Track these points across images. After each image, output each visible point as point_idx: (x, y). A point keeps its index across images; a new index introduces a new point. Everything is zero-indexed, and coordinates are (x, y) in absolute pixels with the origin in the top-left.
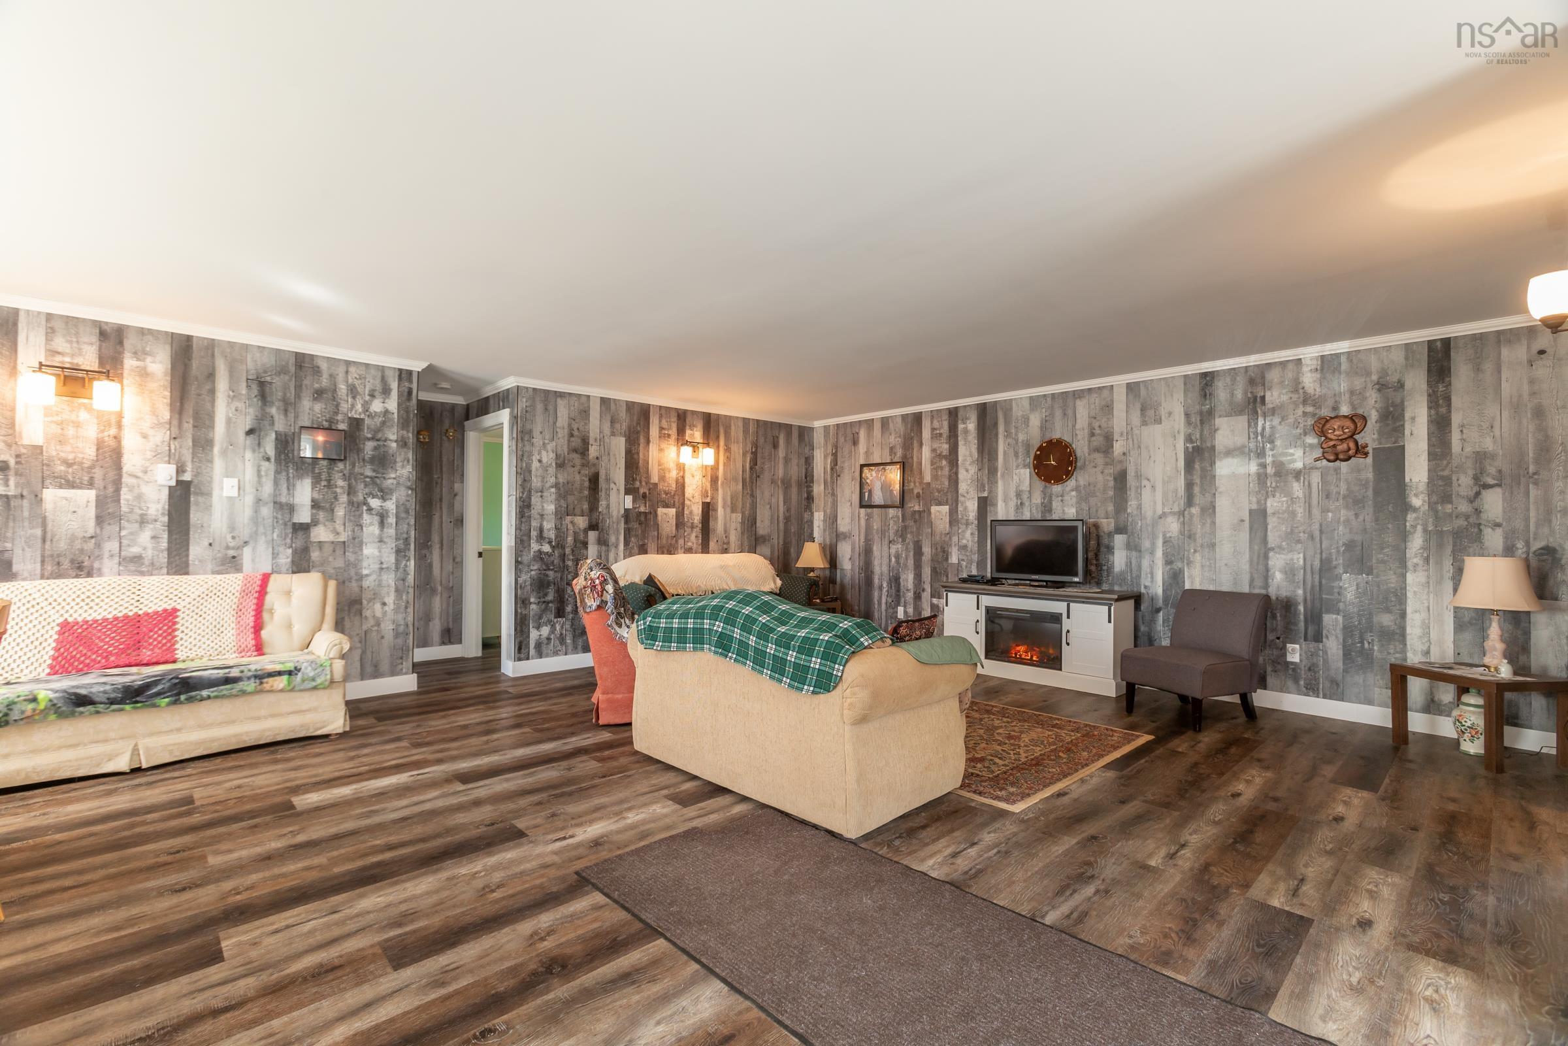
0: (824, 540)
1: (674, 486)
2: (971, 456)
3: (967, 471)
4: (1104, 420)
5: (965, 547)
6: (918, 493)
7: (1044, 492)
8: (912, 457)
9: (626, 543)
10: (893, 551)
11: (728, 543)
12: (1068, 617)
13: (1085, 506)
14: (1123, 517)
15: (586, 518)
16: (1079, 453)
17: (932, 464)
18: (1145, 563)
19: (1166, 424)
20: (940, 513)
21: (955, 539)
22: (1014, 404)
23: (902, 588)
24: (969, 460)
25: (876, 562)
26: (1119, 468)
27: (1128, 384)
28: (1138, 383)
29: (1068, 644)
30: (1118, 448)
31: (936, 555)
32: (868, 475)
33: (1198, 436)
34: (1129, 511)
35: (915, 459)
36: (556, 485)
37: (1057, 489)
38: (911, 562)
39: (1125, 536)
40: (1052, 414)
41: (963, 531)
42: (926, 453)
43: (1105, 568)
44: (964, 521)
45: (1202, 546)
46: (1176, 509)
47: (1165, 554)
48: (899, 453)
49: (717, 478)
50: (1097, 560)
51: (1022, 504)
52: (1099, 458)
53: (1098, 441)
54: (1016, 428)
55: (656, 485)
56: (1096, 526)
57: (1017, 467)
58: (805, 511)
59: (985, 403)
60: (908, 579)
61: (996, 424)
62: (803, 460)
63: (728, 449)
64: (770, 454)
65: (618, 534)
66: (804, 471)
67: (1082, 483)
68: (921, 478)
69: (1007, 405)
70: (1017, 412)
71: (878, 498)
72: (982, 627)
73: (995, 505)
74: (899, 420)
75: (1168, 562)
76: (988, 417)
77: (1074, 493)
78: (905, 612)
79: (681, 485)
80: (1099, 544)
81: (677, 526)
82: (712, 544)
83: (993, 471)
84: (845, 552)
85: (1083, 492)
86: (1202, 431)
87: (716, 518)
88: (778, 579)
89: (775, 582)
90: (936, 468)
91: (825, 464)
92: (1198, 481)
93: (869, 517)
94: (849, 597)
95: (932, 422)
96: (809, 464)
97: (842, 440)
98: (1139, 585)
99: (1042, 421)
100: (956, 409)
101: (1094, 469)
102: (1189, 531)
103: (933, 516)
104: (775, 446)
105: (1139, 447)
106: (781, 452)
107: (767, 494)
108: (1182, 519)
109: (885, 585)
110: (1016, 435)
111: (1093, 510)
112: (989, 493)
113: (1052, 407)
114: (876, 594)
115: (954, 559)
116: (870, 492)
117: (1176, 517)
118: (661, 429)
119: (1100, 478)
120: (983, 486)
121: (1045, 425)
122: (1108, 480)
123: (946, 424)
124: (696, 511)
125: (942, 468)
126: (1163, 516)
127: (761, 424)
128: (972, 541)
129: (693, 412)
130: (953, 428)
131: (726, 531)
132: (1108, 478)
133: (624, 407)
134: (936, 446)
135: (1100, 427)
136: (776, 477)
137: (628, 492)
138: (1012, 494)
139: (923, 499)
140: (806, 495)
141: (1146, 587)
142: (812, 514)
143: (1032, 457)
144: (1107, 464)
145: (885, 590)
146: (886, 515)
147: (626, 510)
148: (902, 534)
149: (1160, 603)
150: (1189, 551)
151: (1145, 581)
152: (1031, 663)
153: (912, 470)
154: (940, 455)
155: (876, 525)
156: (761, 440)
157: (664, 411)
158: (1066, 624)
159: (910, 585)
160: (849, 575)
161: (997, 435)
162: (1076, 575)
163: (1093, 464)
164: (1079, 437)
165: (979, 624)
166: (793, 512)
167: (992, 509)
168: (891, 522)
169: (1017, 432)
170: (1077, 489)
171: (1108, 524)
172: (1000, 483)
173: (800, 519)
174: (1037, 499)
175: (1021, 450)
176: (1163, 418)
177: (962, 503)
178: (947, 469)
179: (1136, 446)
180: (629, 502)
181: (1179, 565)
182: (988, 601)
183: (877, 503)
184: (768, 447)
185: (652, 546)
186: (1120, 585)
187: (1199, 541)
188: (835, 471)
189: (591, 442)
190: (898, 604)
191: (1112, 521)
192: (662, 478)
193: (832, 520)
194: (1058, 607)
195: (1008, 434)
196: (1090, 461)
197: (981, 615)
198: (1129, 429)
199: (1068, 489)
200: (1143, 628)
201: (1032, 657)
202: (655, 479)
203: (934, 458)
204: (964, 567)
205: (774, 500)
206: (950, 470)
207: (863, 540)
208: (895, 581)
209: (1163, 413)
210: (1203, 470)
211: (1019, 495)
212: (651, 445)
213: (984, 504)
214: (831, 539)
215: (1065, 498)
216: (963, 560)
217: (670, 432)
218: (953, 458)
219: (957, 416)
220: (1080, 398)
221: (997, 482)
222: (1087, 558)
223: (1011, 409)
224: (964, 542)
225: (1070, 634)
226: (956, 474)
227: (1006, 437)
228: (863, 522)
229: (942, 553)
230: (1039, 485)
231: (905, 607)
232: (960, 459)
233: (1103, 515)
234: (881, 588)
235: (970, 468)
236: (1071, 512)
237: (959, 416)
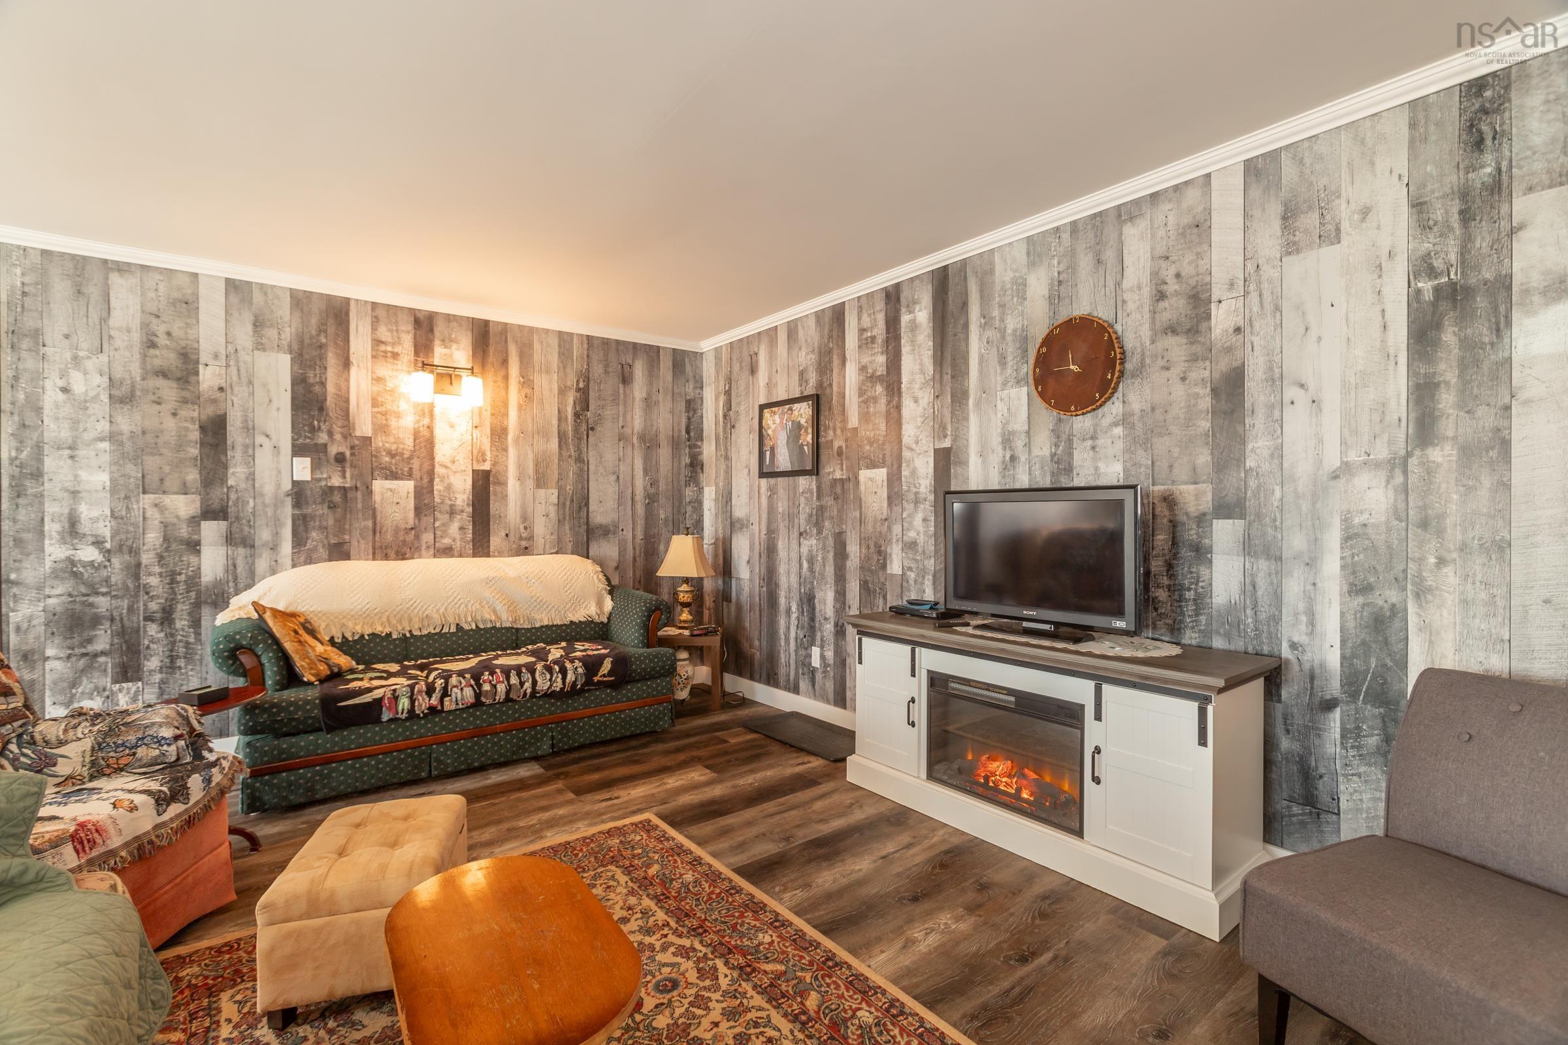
0: (716, 531)
1: (409, 442)
2: (922, 372)
3: (916, 401)
4: (1190, 257)
5: (911, 546)
6: (840, 448)
7: (1056, 433)
8: (831, 385)
9: (299, 540)
10: (805, 550)
11: (531, 538)
12: (1098, 717)
13: (1143, 457)
14: (1233, 479)
15: (197, 498)
16: (1129, 342)
17: (861, 393)
18: (1293, 588)
19: (1354, 242)
20: (873, 480)
21: (897, 529)
22: (997, 258)
23: (817, 614)
24: (920, 379)
25: (782, 569)
26: (1224, 365)
27: (1247, 163)
28: (1273, 156)
29: (1097, 780)
30: (1222, 319)
31: (868, 558)
32: (770, 422)
33: (1453, 257)
34: (1250, 463)
35: (835, 388)
36: (113, 437)
37: (1082, 423)
38: (830, 570)
39: (1239, 523)
40: (1072, 268)
41: (910, 516)
42: (851, 376)
43: (1190, 595)
44: (911, 496)
45: (1463, 548)
46: (1382, 452)
47: (1349, 568)
48: (813, 378)
49: (504, 431)
50: (1171, 576)
51: (1013, 458)
52: (1176, 346)
53: (1176, 308)
54: (1002, 306)
55: (367, 440)
56: (1169, 500)
57: (1005, 384)
58: (687, 484)
59: (945, 268)
60: (826, 600)
61: (965, 305)
62: (682, 406)
63: (526, 382)
64: (616, 394)
65: (277, 523)
66: (684, 421)
67: (1136, 407)
68: (845, 421)
69: (983, 266)
70: (1003, 275)
71: (784, 461)
72: (921, 713)
73: (964, 463)
74: (812, 322)
75: (1358, 587)
76: (951, 295)
77: (1118, 431)
78: (823, 657)
79: (426, 443)
80: (1174, 542)
81: (418, 511)
82: (496, 541)
83: (960, 398)
84: (743, 549)
85: (1139, 426)
86: (1466, 240)
87: (505, 497)
88: (608, 598)
89: (600, 604)
90: (866, 401)
91: (717, 409)
92: (1452, 376)
93: (772, 491)
94: (747, 625)
95: (859, 319)
96: (695, 411)
97: (736, 367)
98: (1275, 638)
99: (1052, 284)
100: (897, 287)
101: (1166, 374)
102: (1424, 507)
103: (862, 488)
104: (626, 379)
105: (1278, 309)
106: (639, 389)
107: (610, 457)
108: (1399, 479)
109: (794, 608)
110: (1002, 320)
111: (1163, 464)
112: (954, 440)
113: (1072, 253)
114: (782, 622)
115: (895, 567)
116: (772, 449)
117: (1383, 474)
118: (377, 342)
119: (1179, 391)
120: (943, 427)
121: (1057, 294)
122: (1197, 396)
123: (881, 318)
124: (461, 488)
125: (875, 399)
126: (1345, 470)
127: (596, 343)
128: (925, 533)
129: (449, 318)
130: (893, 324)
131: (524, 518)
132: (1199, 390)
133: (287, 300)
134: (865, 360)
135: (1178, 276)
136: (628, 431)
137: (298, 450)
138: (996, 441)
139: (847, 458)
140: (688, 461)
141: (1294, 646)
142: (701, 490)
143: (1032, 361)
144: (1194, 359)
145: (794, 616)
146: (795, 487)
147: (295, 484)
148: (818, 519)
149: (1334, 687)
150: (1422, 560)
151: (1292, 631)
152: (1012, 804)
153: (830, 409)
154: (871, 377)
155: (781, 507)
156: (597, 370)
157: (380, 312)
158: (1094, 734)
159: (830, 611)
160: (746, 590)
161: (966, 326)
162: (1119, 613)
163: (1160, 363)
164: (1131, 306)
165: (914, 708)
166: (662, 486)
167: (959, 470)
168: (802, 500)
169: (1003, 313)
170: (1125, 420)
171: (1197, 496)
172: (973, 420)
173: (677, 498)
174: (1043, 447)
175: (1011, 350)
176: (1345, 226)
177: (908, 462)
178: (883, 401)
179: (1269, 307)
180: (302, 469)
181: (1393, 596)
182: (933, 660)
183: (781, 469)
184: (613, 381)
185: (357, 543)
186: (1228, 636)
187: (1454, 535)
188: (729, 420)
189: (203, 358)
190: (812, 643)
191: (1207, 488)
192: (382, 428)
193: (726, 498)
194: (1077, 690)
195: (987, 320)
196: (1155, 357)
197: (919, 688)
198: (1251, 267)
199: (1106, 422)
200: (1285, 743)
201: (1019, 790)
202: (364, 426)
203: (863, 383)
204: (912, 582)
205: (624, 469)
206: (889, 402)
207: (764, 531)
208: (808, 601)
209: (1344, 212)
210: (1468, 345)
211: (1007, 440)
212: (353, 370)
213: (945, 461)
214: (724, 529)
215: (1100, 442)
216: (910, 569)
217: (398, 349)
218: (892, 380)
219: (898, 300)
220: (1131, 219)
221: (967, 419)
222: (1147, 573)
223: (992, 271)
224: (912, 534)
225: (1101, 759)
226: (898, 407)
227: (983, 327)
228: (764, 501)
229: (878, 555)
230: (1047, 417)
231: (822, 647)
232: (905, 379)
233: (1184, 477)
234: (788, 612)
235: (920, 394)
236: (1112, 472)
237: (903, 300)
